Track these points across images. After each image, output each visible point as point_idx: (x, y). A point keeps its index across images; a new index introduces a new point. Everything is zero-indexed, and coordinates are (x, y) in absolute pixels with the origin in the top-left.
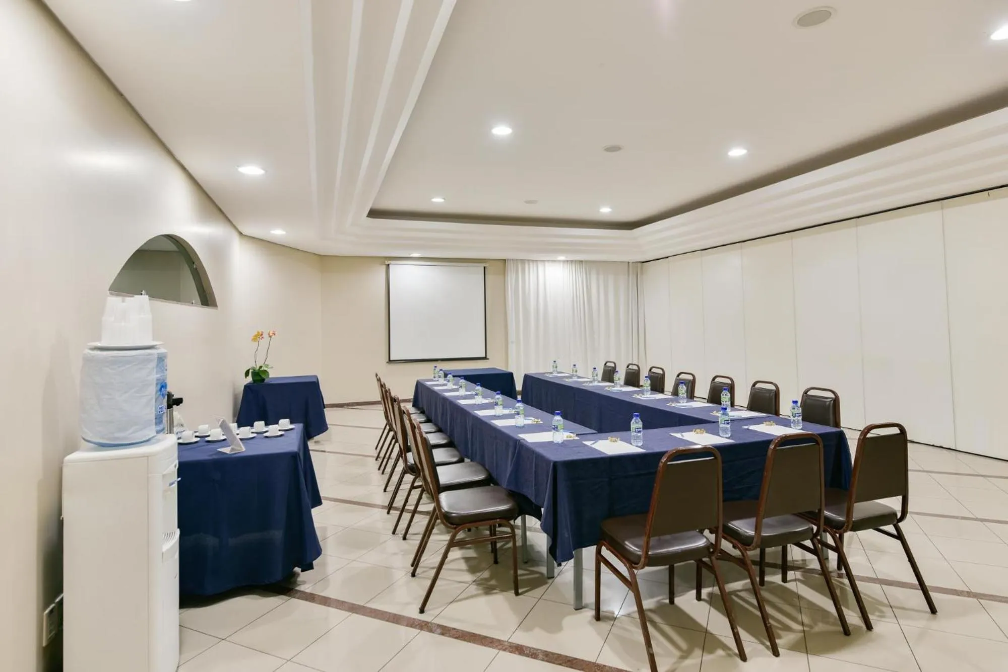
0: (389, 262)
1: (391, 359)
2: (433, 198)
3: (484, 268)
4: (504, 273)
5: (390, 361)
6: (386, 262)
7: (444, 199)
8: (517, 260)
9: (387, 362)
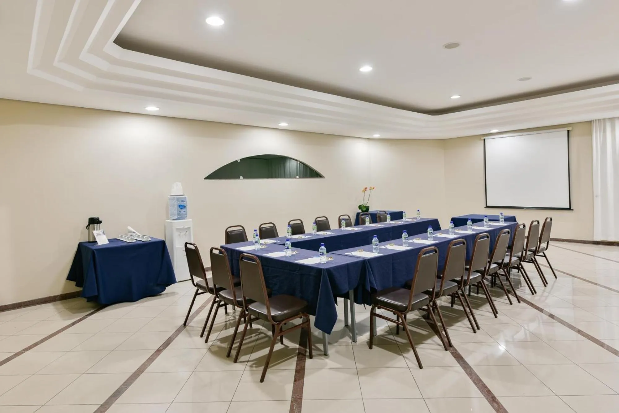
0: (484, 138)
1: (488, 205)
2: (453, 96)
3: (568, 131)
4: (590, 133)
5: (487, 207)
6: (483, 138)
7: (461, 96)
8: (604, 119)
9: (485, 207)
